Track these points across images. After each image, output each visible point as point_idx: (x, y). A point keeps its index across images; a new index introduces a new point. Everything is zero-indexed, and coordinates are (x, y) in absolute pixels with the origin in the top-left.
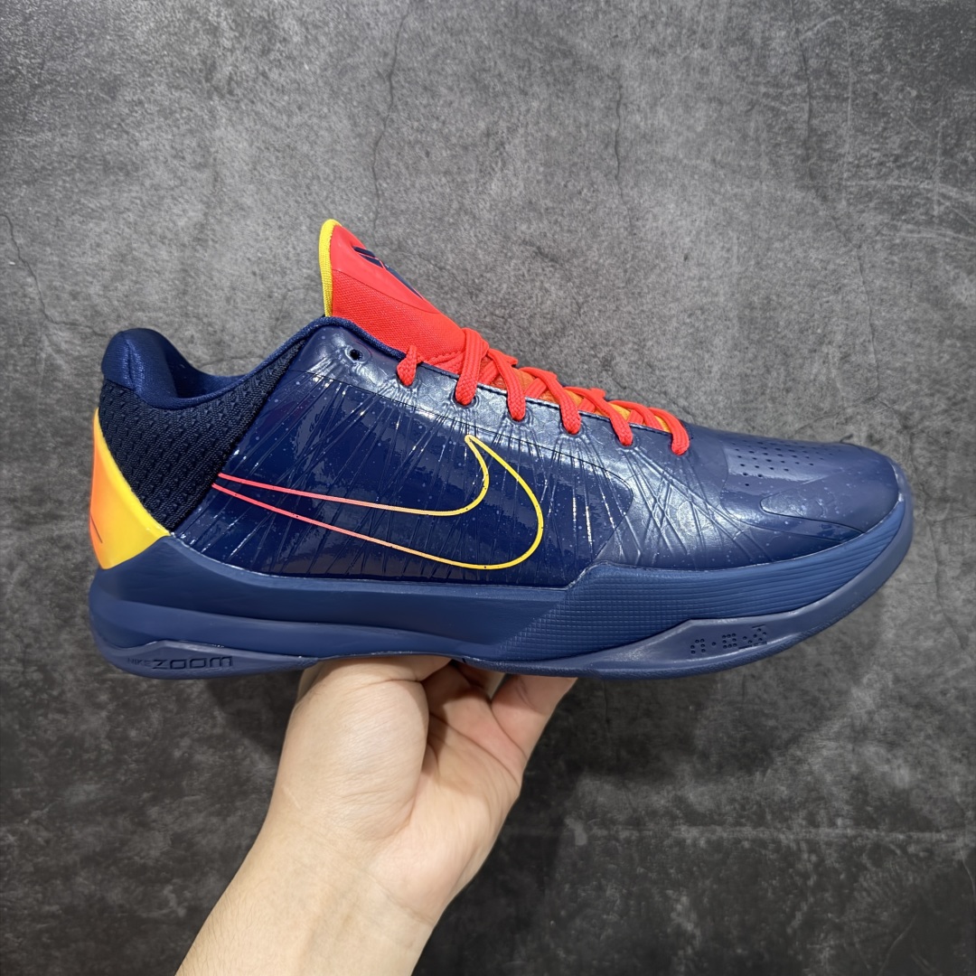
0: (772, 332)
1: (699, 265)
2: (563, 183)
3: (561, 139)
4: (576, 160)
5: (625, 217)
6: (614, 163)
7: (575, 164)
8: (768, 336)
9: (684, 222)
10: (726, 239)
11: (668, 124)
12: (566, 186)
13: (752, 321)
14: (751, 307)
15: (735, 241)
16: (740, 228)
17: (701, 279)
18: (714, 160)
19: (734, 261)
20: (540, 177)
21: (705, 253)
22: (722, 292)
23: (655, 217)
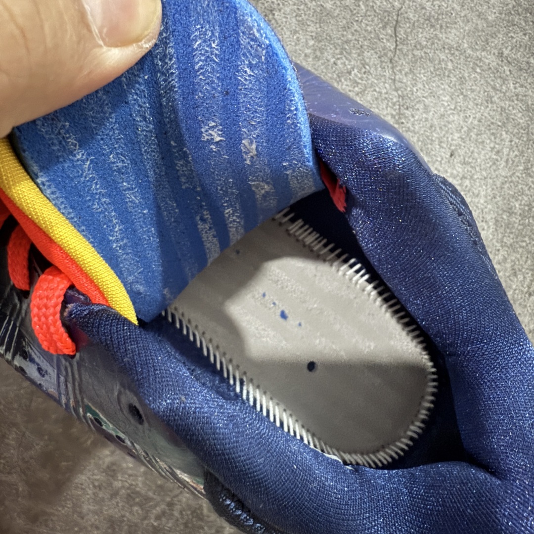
0: (527, 239)
1: (464, 163)
2: (332, 60)
3: (337, 11)
4: (350, 36)
5: (394, 104)
6: (391, 45)
7: (348, 42)
8: (523, 241)
9: (456, 117)
10: (498, 141)
11: (458, 8)
12: (335, 63)
13: (508, 225)
14: (511, 212)
15: (507, 143)
16: (516, 131)
17: (464, 177)
18: (501, 54)
19: (503, 164)
20: (308, 51)
21: (473, 152)
22: (483, 193)
23: (426, 109)
